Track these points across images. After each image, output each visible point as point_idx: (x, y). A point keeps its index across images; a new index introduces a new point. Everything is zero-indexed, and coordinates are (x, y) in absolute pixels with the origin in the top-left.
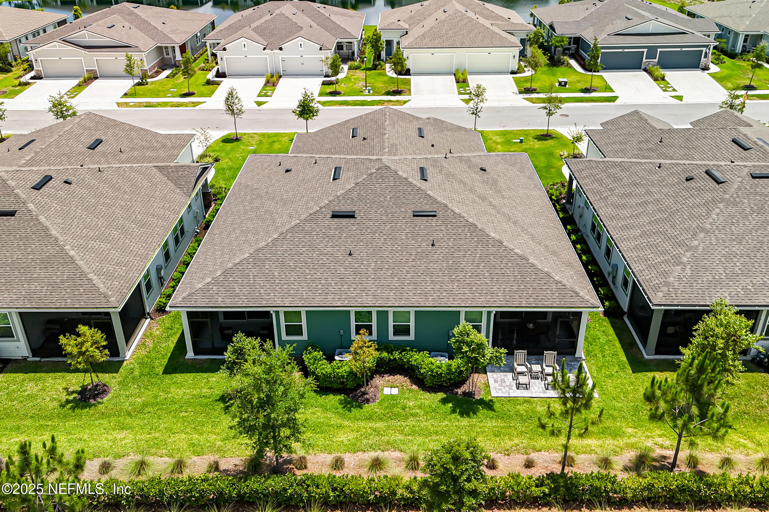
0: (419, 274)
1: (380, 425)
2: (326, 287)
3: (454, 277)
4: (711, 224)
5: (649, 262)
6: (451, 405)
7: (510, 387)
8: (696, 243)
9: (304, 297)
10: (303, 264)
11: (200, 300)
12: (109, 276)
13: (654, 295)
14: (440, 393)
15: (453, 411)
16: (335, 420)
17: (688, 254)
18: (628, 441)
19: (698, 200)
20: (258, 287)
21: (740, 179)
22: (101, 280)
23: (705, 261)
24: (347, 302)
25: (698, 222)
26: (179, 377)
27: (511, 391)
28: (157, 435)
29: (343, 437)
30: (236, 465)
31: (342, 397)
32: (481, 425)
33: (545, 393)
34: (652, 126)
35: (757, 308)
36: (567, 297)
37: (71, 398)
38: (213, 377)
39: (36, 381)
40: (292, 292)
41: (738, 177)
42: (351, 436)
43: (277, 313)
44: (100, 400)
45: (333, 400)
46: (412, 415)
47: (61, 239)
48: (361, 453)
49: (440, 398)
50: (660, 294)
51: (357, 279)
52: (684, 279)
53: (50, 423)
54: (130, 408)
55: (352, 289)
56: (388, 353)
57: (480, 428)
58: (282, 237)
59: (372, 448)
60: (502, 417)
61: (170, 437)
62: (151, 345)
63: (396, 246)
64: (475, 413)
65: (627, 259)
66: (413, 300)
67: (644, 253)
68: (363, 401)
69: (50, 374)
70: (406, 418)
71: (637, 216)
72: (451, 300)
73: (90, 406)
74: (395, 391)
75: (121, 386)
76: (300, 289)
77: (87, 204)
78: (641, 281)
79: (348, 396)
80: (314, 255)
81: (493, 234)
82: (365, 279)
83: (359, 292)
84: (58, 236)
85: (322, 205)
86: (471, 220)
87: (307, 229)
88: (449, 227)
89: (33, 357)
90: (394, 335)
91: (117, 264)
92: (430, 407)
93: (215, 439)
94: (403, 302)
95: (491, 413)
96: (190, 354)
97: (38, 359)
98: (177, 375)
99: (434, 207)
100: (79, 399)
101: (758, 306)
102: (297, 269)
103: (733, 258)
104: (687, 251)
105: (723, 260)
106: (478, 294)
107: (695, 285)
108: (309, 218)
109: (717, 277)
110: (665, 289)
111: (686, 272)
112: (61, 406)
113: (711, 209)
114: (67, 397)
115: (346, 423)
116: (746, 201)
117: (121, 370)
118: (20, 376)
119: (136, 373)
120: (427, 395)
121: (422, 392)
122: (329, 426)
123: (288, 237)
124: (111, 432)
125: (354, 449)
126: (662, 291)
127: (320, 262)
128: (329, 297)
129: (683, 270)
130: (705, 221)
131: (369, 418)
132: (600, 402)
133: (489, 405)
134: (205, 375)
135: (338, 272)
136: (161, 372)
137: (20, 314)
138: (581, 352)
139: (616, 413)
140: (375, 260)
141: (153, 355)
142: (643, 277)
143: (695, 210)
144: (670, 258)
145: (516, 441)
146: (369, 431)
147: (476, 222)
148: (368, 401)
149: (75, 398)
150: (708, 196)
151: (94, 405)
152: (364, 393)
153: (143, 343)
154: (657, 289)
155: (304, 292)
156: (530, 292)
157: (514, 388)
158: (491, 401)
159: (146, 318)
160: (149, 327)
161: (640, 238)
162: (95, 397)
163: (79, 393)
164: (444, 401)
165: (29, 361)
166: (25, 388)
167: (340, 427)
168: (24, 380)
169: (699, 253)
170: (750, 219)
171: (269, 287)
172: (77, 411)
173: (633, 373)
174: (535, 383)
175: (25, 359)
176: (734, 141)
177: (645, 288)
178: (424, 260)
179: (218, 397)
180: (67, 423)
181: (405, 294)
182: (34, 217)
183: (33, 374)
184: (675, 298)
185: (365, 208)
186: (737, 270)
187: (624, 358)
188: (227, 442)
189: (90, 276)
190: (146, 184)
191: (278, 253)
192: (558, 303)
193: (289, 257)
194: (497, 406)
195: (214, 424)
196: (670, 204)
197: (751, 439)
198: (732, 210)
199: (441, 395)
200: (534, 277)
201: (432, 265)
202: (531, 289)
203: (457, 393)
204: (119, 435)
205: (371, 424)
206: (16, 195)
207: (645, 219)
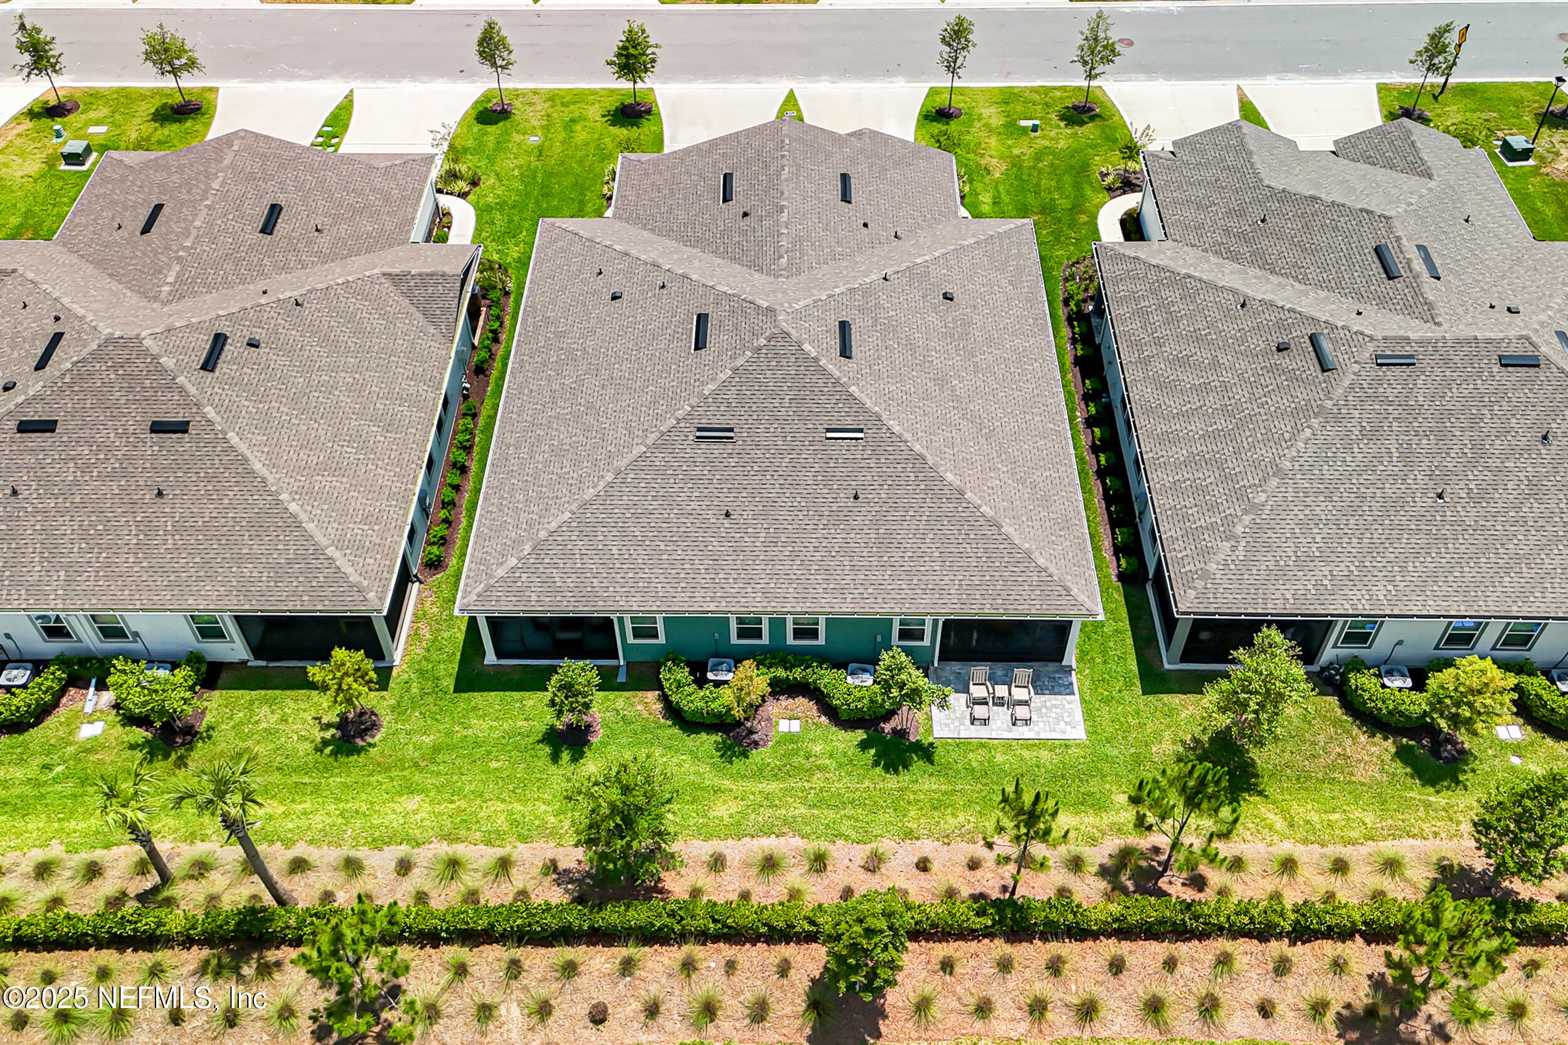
0: (833, 554)
1: (773, 787)
2: (692, 576)
3: (886, 559)
4: (1293, 460)
5: (1188, 524)
6: (873, 751)
7: (961, 719)
8: (1263, 497)
9: (660, 594)
10: (656, 534)
11: (503, 598)
12: (358, 548)
13: (1182, 593)
14: (860, 731)
15: (876, 764)
16: (711, 778)
17: (1247, 519)
18: (1116, 819)
19: (1285, 401)
20: (589, 575)
21: (1356, 367)
22: (347, 558)
23: (1270, 533)
24: (724, 604)
25: (1274, 451)
26: (478, 698)
27: (962, 728)
28: (463, 804)
29: (723, 810)
30: (580, 862)
31: (718, 737)
32: (916, 787)
33: (1010, 731)
34: (1256, 174)
35: (1329, 618)
36: (1052, 597)
37: (328, 734)
38: (529, 698)
39: (271, 702)
40: (641, 584)
41: (1356, 362)
42: (735, 807)
43: (621, 620)
44: (370, 740)
45: (708, 741)
46: (819, 768)
47: (271, 479)
48: (748, 839)
49: (859, 739)
50: (1192, 593)
51: (738, 562)
52: (1232, 567)
53: (306, 780)
54: (416, 754)
55: (731, 581)
56: (786, 669)
57: (915, 793)
58: (620, 480)
59: (765, 831)
60: (945, 772)
61: (481, 807)
62: (428, 636)
63: (799, 499)
64: (906, 767)
65: (1158, 510)
66: (824, 601)
67: (1183, 503)
68: (749, 744)
69: (288, 692)
70: (810, 772)
71: (1187, 416)
72: (880, 600)
73: (359, 751)
74: (795, 726)
75: (396, 714)
76: (653, 580)
77: (294, 390)
78: (1169, 561)
79: (728, 735)
80: (672, 516)
81: (949, 477)
82: (750, 562)
83: (741, 585)
84: (265, 472)
85: (680, 414)
86: (917, 448)
87: (657, 463)
88: (883, 461)
89: (256, 659)
90: (795, 638)
91: (365, 520)
92: (845, 754)
93: (546, 812)
94: (808, 605)
95: (930, 768)
96: (491, 658)
97: (263, 663)
98: (476, 694)
99: (861, 421)
100: (340, 739)
101: (1332, 615)
102: (647, 543)
103: (1312, 526)
104: (1246, 512)
105: (1297, 531)
106: (920, 591)
107: (1246, 577)
108: (660, 442)
109: (1282, 563)
110: (1199, 584)
111: (1237, 553)
112: (317, 750)
113: (1300, 428)
114: (322, 734)
115: (727, 783)
116: (1356, 414)
117: (392, 685)
118: (244, 695)
119: (415, 690)
120: (842, 734)
121: (834, 729)
122: (702, 789)
123: (629, 480)
124: (397, 799)
125: (737, 831)
126: (1195, 588)
127: (682, 529)
128: (696, 594)
129: (1234, 549)
130: (1286, 451)
131: (759, 774)
132: (1088, 747)
133: (926, 752)
134: (516, 695)
135: (710, 548)
136: (452, 688)
137: (236, 617)
138: (1071, 657)
139: (1106, 768)
140: (765, 526)
141: (435, 656)
142: (1174, 553)
143: (1276, 423)
144: (1219, 521)
145: (961, 818)
146: (759, 798)
147: (924, 452)
148: (756, 744)
149: (333, 736)
150: (1302, 395)
151: (363, 748)
152: (751, 732)
153: (415, 635)
154: (1188, 585)
155: (659, 585)
156: (998, 587)
157: (968, 722)
158: (931, 744)
159: (413, 583)
160: (421, 601)
161: (1183, 467)
162: (363, 733)
163: (338, 727)
164: (864, 746)
165: (251, 667)
166: (257, 718)
167: (717, 791)
168: (252, 702)
169: (1264, 517)
170: (1356, 450)
171: (605, 575)
172: (342, 759)
173: (1144, 694)
174: (997, 713)
175: (244, 663)
176: (1378, 251)
177: (1173, 576)
178: (842, 527)
179: (540, 737)
180: (331, 780)
181: (811, 591)
182: (220, 436)
183: (263, 692)
184: (1212, 600)
185: (750, 421)
186: (1314, 549)
187: (1134, 667)
188: (562, 817)
189: (331, 551)
190: (378, 323)
191: (616, 511)
192: (1038, 607)
193: (633, 520)
194: (939, 754)
195: (543, 784)
196: (1243, 400)
197: (1284, 813)
198: (1332, 431)
199: (860, 735)
200: (1006, 559)
201: (852, 536)
202: (1001, 582)
203: (883, 729)
204: (410, 803)
205: (760, 786)
206: (182, 389)
207: (1197, 426)
